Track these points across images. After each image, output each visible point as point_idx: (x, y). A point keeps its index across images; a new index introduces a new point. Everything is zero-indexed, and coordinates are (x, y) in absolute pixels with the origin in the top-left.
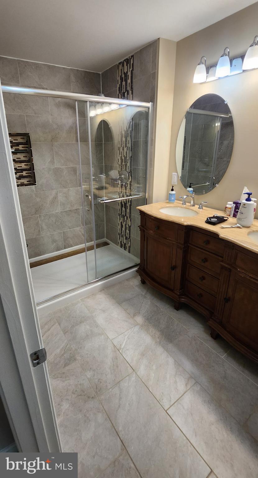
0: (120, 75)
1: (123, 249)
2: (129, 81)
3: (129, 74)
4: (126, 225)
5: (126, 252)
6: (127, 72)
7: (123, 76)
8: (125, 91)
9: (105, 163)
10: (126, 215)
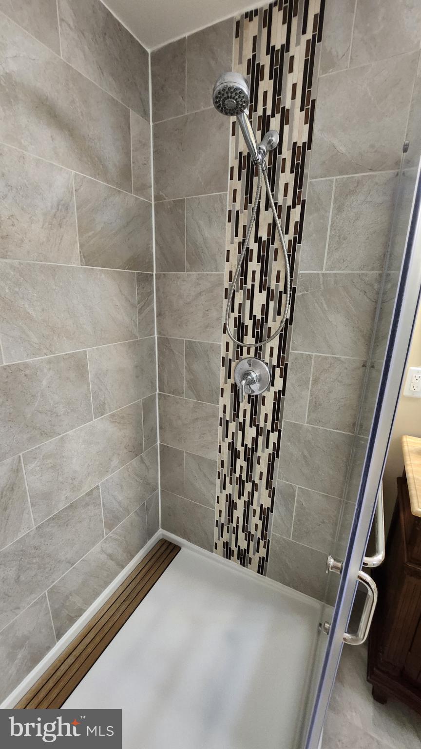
0: (251, 57)
1: (234, 564)
2: (294, 77)
3: (298, 52)
4: (249, 504)
5: (250, 573)
6: (286, 47)
7: (265, 60)
8: (269, 112)
9: (159, 333)
10: (249, 478)
